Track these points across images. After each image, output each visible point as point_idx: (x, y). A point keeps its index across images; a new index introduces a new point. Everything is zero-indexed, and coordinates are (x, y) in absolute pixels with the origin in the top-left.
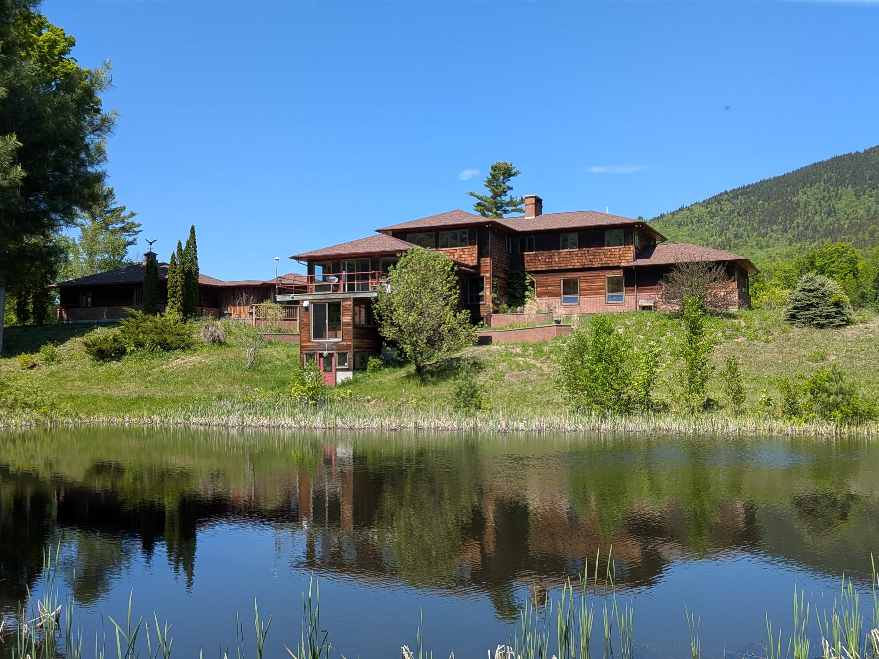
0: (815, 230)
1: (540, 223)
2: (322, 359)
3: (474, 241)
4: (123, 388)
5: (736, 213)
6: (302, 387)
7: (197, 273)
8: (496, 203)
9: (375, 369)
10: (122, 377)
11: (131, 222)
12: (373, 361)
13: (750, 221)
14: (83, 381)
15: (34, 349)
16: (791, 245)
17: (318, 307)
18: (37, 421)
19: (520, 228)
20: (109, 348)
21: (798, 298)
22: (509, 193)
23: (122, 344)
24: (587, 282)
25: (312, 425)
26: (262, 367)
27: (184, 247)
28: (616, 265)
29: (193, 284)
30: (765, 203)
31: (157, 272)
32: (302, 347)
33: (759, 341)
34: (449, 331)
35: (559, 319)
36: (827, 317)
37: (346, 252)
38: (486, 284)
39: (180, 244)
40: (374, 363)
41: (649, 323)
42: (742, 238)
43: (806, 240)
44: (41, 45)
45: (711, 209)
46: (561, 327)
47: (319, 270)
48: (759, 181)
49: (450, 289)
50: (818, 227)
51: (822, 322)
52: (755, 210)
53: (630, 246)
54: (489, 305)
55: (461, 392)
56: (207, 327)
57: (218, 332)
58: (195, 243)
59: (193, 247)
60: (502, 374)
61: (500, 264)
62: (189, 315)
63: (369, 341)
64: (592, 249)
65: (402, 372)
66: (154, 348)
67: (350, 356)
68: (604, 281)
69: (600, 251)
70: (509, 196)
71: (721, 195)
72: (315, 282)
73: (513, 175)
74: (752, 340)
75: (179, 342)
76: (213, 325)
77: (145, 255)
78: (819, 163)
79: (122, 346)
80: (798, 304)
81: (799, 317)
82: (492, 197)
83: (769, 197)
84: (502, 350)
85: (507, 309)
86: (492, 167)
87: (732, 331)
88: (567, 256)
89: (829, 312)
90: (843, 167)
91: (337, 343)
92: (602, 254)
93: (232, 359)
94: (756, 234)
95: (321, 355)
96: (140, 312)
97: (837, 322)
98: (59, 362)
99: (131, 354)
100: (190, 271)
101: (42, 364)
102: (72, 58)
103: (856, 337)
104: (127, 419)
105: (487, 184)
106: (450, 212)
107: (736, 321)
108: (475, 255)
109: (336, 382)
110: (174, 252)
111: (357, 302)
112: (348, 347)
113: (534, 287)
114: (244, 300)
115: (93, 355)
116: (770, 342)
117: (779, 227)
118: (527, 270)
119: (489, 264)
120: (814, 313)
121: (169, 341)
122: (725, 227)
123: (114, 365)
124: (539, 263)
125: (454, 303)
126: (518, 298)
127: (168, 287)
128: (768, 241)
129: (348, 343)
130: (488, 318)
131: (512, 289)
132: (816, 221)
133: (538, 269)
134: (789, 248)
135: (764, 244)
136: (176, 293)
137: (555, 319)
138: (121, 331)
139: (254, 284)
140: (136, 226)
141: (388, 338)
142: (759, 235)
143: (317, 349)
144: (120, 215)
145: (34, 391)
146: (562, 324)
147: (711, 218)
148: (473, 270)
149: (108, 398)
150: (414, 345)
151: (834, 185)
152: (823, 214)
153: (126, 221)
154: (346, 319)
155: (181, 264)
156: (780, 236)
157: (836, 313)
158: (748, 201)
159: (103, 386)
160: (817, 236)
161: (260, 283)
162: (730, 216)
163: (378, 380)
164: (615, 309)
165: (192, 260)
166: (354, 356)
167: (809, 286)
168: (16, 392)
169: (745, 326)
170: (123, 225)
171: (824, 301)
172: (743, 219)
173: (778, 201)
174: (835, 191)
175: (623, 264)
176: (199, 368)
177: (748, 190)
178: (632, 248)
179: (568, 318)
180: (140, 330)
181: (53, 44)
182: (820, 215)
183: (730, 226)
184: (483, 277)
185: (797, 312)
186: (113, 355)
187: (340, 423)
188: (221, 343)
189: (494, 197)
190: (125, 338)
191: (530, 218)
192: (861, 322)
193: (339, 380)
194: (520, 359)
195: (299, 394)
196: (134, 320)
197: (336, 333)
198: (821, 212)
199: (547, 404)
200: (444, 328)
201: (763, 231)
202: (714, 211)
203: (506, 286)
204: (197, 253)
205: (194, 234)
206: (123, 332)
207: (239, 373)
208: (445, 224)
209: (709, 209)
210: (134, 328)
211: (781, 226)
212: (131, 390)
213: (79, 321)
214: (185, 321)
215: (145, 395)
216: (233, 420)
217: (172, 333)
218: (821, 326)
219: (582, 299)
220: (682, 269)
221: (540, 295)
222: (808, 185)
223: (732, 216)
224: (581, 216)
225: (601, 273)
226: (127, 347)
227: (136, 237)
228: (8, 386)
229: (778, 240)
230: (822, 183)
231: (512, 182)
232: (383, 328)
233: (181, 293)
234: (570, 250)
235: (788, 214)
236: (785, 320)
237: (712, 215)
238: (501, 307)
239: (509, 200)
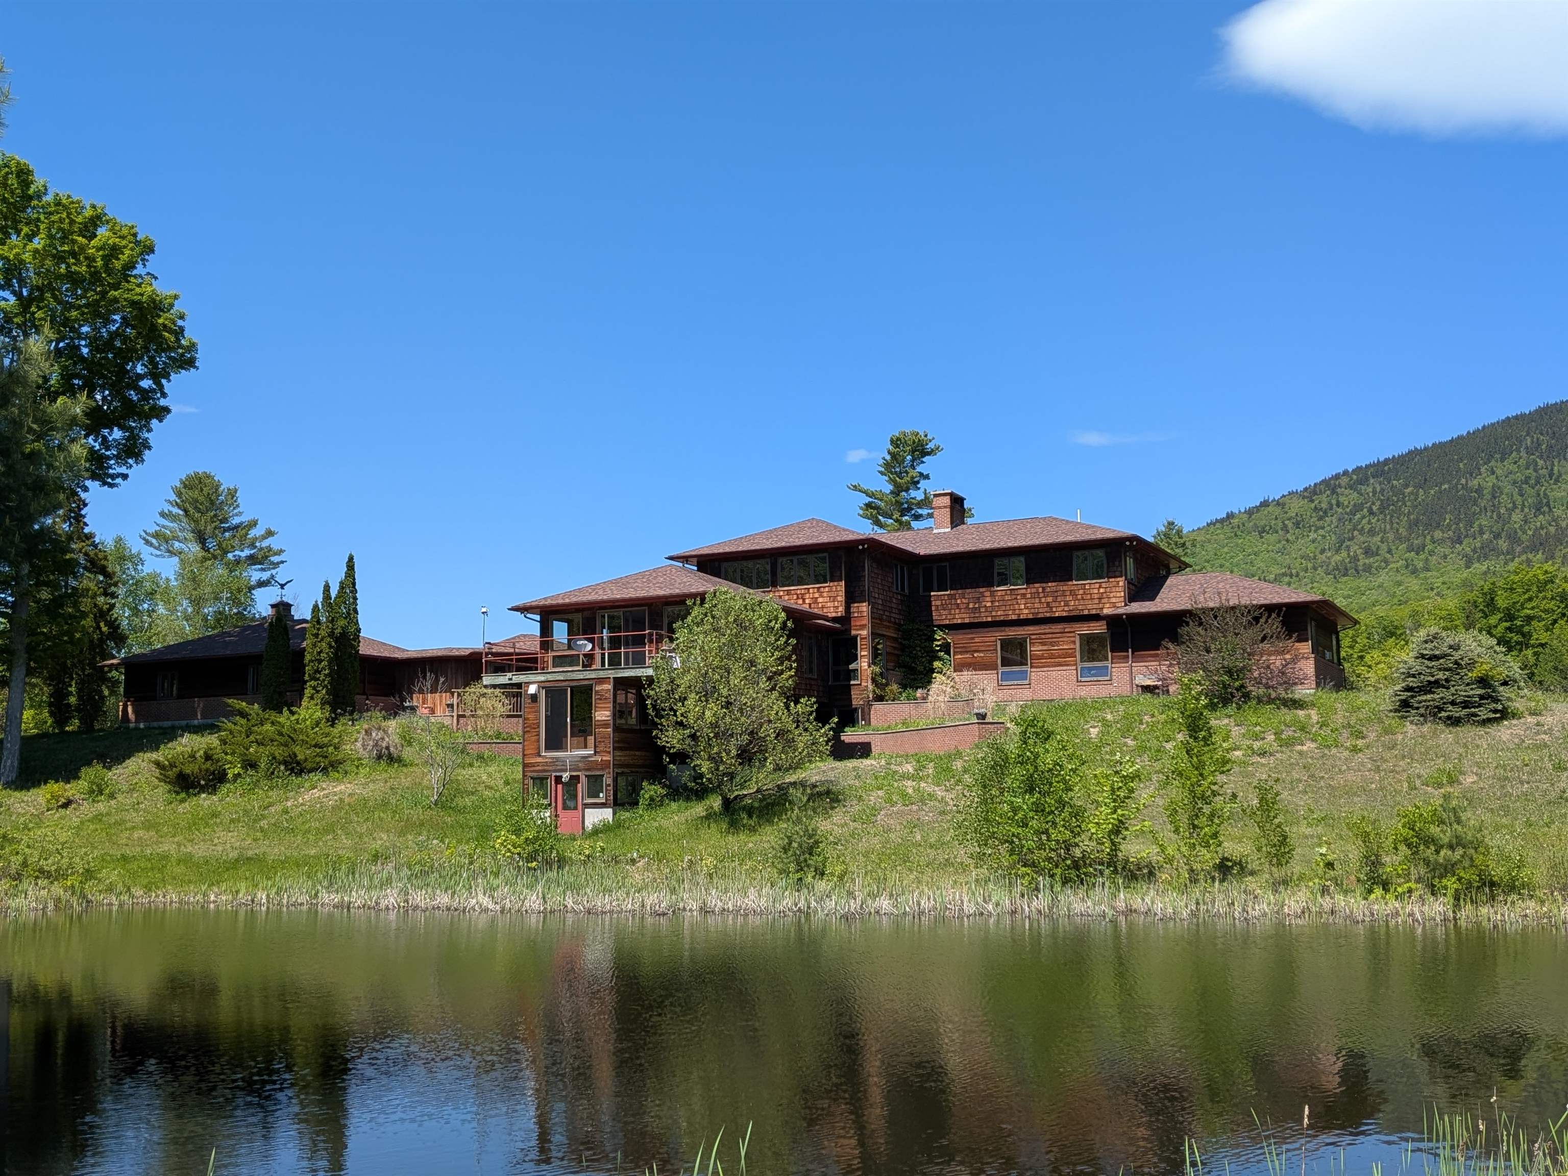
0: (1513, 538)
1: (958, 539)
2: (560, 787)
3: (838, 574)
4: (216, 841)
5: (1365, 510)
6: (514, 837)
7: (357, 637)
8: (899, 503)
9: (653, 804)
10: (215, 823)
11: (267, 547)
12: (650, 790)
13: (1391, 523)
14: (148, 829)
15: (70, 774)
16: (1470, 568)
17: (554, 693)
18: (58, 900)
19: (922, 550)
20: (196, 770)
21: (1412, 672)
22: (923, 484)
23: (220, 764)
24: (1043, 644)
25: (522, 905)
26: (459, 801)
27: (334, 593)
28: (1094, 612)
29: (350, 655)
30: (1418, 491)
31: (287, 634)
32: (525, 766)
33: (1341, 750)
34: (778, 735)
35: (982, 711)
36: (1466, 705)
37: (605, 597)
38: (861, 649)
39: (327, 588)
40: (652, 793)
41: (1147, 718)
42: (1377, 555)
43: (1498, 557)
44: (93, 254)
45: (1320, 502)
46: (987, 726)
47: (560, 630)
48: (1405, 451)
49: (781, 660)
50: (1520, 533)
51: (1457, 715)
52: (1400, 504)
53: (1118, 579)
54: (867, 686)
55: (790, 844)
56: (368, 732)
57: (387, 739)
58: (354, 584)
59: (351, 592)
60: (875, 811)
61: (887, 613)
62: (339, 711)
63: (643, 753)
64: (1050, 584)
65: (699, 809)
66: (274, 769)
67: (608, 780)
68: (1074, 642)
69: (1065, 588)
70: (922, 490)
71: (1337, 477)
72: (552, 650)
73: (929, 454)
74: (1328, 747)
75: (318, 759)
76: (379, 729)
77: (273, 606)
78: (1516, 418)
79: (220, 767)
80: (1411, 682)
81: (1416, 705)
82: (892, 492)
83: (1426, 480)
84: (881, 767)
85: (900, 693)
86: (892, 441)
87: (1295, 731)
88: (1007, 598)
89: (1469, 697)
90: (1559, 423)
91: (584, 757)
92: (1068, 593)
93: (408, 788)
94: (1403, 546)
95: (558, 779)
96: (256, 706)
97: (1484, 714)
98: (112, 796)
99: (235, 781)
100: (344, 634)
101: (83, 800)
102: (148, 274)
103: (1516, 741)
104: (212, 898)
105: (883, 470)
106: (798, 523)
107: (1301, 713)
108: (841, 598)
109: (583, 828)
110: (316, 602)
111: (620, 683)
112: (604, 765)
113: (950, 655)
114: (429, 684)
115: (169, 783)
116: (1360, 750)
117: (1445, 535)
118: (936, 623)
119: (865, 614)
120: (1442, 698)
121: (300, 757)
122: (1346, 536)
123: (205, 800)
124: (957, 611)
125: (787, 685)
126: (921, 673)
127: (306, 661)
128: (1427, 559)
129: (604, 758)
130: (866, 709)
131: (910, 657)
132: (1515, 522)
133: (955, 621)
134: (1465, 574)
135: (1420, 565)
136: (320, 673)
137: (976, 711)
138: (221, 740)
139: (457, 653)
140: (275, 554)
141: (670, 748)
142: (1409, 550)
143: (551, 768)
144: (247, 534)
145: (57, 849)
146: (989, 719)
147: (1321, 519)
148: (837, 625)
149: (186, 860)
150: (715, 760)
151: (1545, 457)
152: (1526, 510)
153: (258, 544)
154: (603, 715)
155: (328, 621)
156: (1448, 551)
157: (1482, 697)
158: (1387, 487)
159: (181, 837)
160: (1518, 549)
161: (467, 652)
162: (1355, 515)
163: (656, 824)
164: (1090, 691)
165: (349, 614)
166: (615, 780)
167: (1432, 649)
168: (26, 850)
169: (1318, 723)
170: (252, 552)
171: (1458, 677)
172: (1378, 520)
173: (1443, 487)
174: (1547, 468)
175: (1106, 611)
176: (349, 804)
177: (1386, 468)
178: (1121, 582)
179: (1000, 708)
180: (252, 738)
181: (114, 252)
182: (1522, 511)
183: (1356, 533)
184: (856, 637)
185: (1412, 697)
186: (203, 782)
187: (570, 903)
188: (392, 760)
189: (896, 493)
190: (226, 754)
191: (942, 530)
192: (1531, 714)
193: (589, 825)
194: (909, 783)
195: (509, 851)
196: (243, 721)
197: (586, 740)
198: (1523, 505)
199: (945, 865)
200: (768, 731)
201: (1416, 542)
202: (1324, 506)
203: (899, 653)
204: (358, 602)
205: (353, 569)
206: (224, 742)
207: (417, 814)
208: (788, 544)
209: (1316, 502)
210: (243, 735)
211: (1450, 533)
212: (229, 845)
213: (155, 724)
214: (332, 722)
215: (250, 853)
216: (391, 897)
217: (307, 743)
218: (1455, 722)
219: (1035, 675)
220: (1204, 620)
221: (958, 668)
222: (1498, 456)
223: (1358, 516)
224: (1032, 527)
225: (1068, 627)
226: (229, 768)
227: (274, 572)
228: (12, 841)
229: (1445, 557)
230: (1523, 454)
231: (927, 465)
232: (661, 730)
233: (327, 672)
234: (1012, 587)
235: (1462, 510)
236: (1391, 711)
237: (1321, 513)
238: (887, 689)
239: (923, 497)
